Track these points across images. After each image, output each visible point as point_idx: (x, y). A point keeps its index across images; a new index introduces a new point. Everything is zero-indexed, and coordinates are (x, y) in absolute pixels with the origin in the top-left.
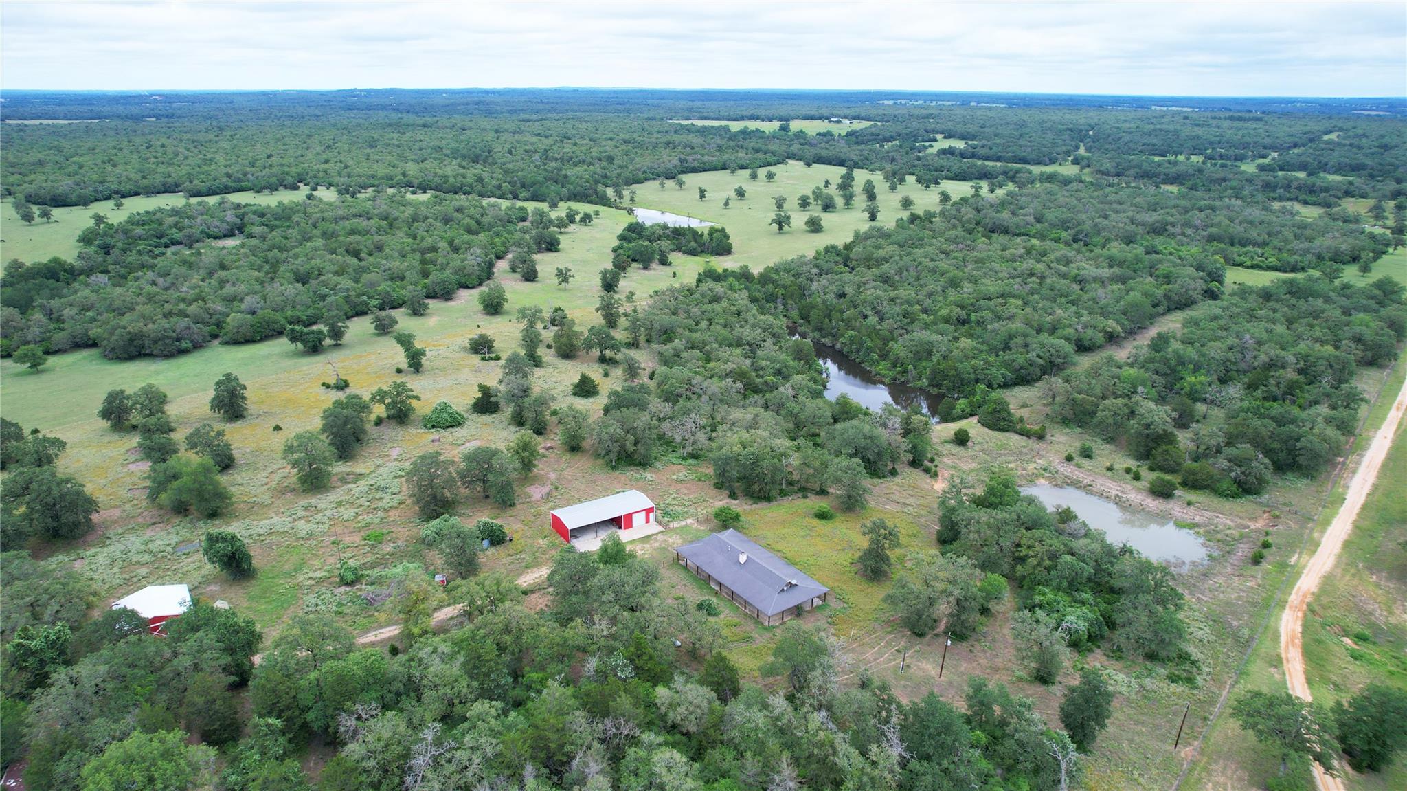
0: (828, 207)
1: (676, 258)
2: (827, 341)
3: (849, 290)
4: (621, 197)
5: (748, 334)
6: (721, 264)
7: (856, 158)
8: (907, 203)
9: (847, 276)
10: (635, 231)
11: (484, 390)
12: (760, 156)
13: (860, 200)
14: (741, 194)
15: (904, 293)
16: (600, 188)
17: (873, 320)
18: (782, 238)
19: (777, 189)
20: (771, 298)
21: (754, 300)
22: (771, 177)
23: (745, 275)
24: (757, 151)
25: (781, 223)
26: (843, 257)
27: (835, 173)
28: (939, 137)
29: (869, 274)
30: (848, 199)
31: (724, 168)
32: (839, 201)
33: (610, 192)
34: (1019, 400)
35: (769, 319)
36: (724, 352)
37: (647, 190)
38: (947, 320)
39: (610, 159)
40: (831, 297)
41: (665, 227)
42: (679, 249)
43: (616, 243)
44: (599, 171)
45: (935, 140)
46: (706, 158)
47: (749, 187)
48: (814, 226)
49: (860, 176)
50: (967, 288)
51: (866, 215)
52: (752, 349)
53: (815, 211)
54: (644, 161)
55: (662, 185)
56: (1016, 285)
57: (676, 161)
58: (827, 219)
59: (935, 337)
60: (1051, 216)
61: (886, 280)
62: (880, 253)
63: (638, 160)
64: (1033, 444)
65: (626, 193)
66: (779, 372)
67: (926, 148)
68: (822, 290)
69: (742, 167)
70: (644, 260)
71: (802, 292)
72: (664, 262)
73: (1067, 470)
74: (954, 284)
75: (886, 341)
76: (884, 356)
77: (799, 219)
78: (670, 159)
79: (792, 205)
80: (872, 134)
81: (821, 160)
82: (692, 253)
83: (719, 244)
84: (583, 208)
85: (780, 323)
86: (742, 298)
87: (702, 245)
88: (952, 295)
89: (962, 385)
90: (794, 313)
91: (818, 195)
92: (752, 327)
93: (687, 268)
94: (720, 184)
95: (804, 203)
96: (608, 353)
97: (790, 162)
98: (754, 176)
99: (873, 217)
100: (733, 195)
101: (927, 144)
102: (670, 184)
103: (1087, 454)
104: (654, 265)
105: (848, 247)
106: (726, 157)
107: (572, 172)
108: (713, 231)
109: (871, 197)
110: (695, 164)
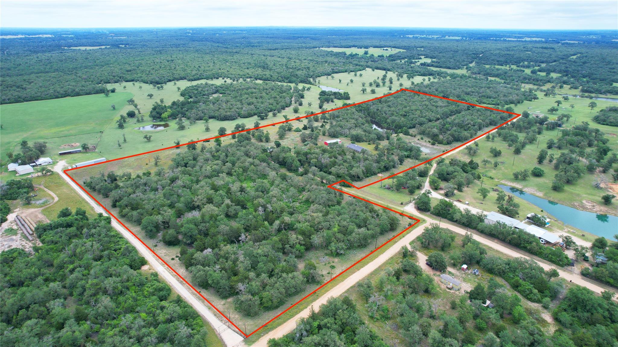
0: (378, 86)
1: (335, 100)
2: (374, 120)
3: (379, 108)
4: (315, 82)
5: (356, 117)
6: (348, 102)
7: (389, 68)
8: (401, 85)
9: (380, 105)
10: (323, 93)
11: (305, 125)
12: (358, 67)
13: (388, 83)
14: (352, 81)
15: (392, 109)
16: (309, 79)
17: (384, 115)
18: (364, 95)
19: (363, 79)
20: (361, 110)
21: (357, 111)
22: (361, 75)
23: (354, 105)
24: (357, 65)
25: (364, 91)
26: (379, 100)
27: (381, 73)
28: (423, 57)
29: (385, 105)
30: (384, 83)
31: (346, 72)
32: (381, 84)
33: (311, 80)
34: (411, 131)
35: (360, 114)
36: (351, 120)
37: (323, 79)
38: (401, 115)
39: (308, 68)
40: (375, 110)
41: (331, 92)
42: (335, 98)
43: (319, 96)
44: (306, 73)
45: (421, 59)
46: (340, 68)
47: (354, 79)
48: (373, 92)
49: (390, 74)
50: (408, 108)
51: (388, 89)
52: (357, 120)
53: (374, 87)
54: (320, 69)
55: (327, 78)
56: (420, 108)
57: (330, 69)
58: (377, 90)
59: (397, 118)
60: (439, 90)
61: (389, 106)
62: (389, 99)
63: (318, 69)
64: (413, 138)
65: (317, 80)
66: (362, 124)
67: (416, 62)
68: (373, 108)
69: (352, 71)
70: (327, 101)
71: (368, 109)
72: (332, 101)
73: (418, 142)
74: (405, 107)
75: (386, 119)
76: (386, 123)
77: (369, 89)
78: (328, 69)
79: (367, 85)
80: (398, 56)
81: (377, 68)
82: (339, 99)
83: (346, 96)
84: (307, 86)
85: (363, 115)
86: (354, 110)
87: (342, 97)
88: (404, 109)
89: (401, 127)
90: (366, 114)
91: (375, 82)
92: (357, 115)
93: (339, 103)
94: (345, 77)
95: (371, 85)
96: (326, 120)
97: (367, 69)
98: (356, 75)
99: (390, 89)
100: (349, 82)
101: (417, 60)
102: (329, 77)
103: (422, 139)
104: (330, 102)
105: (381, 98)
106: (346, 68)
107: (299, 73)
108: (345, 93)
109: (391, 83)
110: (337, 70)
